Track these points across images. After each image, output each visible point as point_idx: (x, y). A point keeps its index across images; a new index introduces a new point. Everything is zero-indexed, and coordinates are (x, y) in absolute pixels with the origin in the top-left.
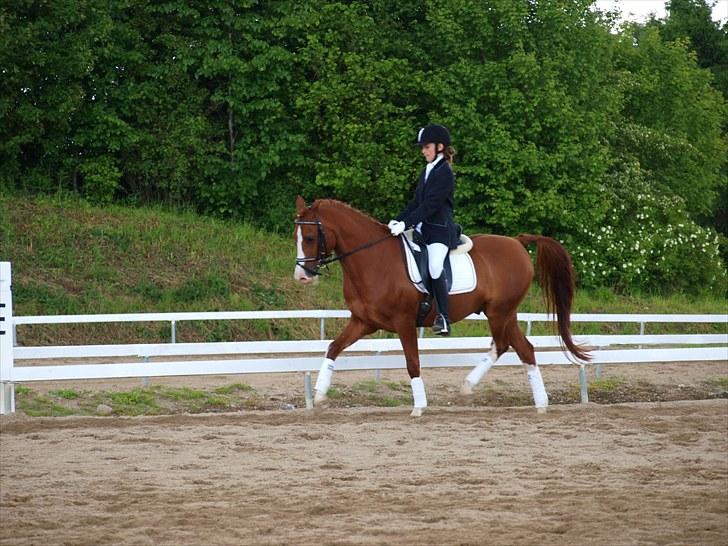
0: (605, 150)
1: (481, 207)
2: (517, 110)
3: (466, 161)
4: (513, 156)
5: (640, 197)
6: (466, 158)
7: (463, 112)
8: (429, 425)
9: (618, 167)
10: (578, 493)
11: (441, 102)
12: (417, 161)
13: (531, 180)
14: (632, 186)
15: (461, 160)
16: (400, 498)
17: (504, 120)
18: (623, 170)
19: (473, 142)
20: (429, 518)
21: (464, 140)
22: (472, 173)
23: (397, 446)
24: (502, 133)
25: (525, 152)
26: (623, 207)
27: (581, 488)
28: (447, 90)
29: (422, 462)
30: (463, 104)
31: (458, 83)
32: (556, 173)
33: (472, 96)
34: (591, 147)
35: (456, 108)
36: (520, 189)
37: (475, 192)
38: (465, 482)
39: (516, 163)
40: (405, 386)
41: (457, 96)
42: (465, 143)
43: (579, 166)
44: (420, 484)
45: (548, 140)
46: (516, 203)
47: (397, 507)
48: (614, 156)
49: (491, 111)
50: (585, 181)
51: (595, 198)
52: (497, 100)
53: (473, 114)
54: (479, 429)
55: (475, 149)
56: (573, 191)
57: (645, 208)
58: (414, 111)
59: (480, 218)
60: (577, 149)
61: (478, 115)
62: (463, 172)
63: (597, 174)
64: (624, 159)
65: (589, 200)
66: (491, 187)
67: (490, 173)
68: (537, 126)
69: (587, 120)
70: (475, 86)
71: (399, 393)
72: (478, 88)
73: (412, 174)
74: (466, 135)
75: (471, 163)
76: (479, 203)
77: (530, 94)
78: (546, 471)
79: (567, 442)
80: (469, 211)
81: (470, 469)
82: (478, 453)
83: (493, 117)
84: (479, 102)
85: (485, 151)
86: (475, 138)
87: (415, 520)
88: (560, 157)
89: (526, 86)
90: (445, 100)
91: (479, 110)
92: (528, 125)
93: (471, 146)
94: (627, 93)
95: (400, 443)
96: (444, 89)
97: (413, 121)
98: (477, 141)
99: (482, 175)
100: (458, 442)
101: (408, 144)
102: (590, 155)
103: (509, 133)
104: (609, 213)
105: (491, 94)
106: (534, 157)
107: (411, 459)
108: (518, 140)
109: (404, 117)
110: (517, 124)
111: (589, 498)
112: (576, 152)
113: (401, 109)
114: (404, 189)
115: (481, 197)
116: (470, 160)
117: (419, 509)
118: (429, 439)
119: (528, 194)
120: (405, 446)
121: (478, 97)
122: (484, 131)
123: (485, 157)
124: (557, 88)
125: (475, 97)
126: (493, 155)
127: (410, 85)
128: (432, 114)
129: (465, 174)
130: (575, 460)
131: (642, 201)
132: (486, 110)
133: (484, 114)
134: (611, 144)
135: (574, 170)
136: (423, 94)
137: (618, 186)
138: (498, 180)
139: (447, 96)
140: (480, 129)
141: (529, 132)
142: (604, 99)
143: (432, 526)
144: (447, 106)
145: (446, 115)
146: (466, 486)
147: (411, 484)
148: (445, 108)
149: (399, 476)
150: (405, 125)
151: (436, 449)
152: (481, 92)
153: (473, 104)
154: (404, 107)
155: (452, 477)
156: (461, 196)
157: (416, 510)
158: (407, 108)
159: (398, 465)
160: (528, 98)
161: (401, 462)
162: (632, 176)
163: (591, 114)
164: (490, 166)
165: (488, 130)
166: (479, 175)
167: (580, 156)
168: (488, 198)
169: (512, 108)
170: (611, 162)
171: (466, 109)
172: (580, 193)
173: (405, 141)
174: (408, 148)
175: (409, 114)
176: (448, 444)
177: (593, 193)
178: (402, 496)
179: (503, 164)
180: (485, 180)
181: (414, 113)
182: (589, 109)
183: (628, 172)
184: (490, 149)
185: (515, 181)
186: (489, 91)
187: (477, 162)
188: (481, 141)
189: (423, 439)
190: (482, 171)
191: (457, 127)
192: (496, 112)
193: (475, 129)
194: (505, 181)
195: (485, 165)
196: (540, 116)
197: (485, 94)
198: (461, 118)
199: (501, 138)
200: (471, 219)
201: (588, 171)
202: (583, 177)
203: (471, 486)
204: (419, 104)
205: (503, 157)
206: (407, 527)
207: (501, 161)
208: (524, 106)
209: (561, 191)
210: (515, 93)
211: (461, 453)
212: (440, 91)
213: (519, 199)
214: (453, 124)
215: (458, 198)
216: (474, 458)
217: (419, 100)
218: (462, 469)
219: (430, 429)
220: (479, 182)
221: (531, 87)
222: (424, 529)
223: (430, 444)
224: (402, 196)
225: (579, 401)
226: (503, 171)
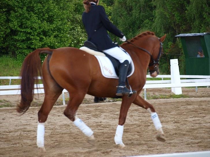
0: (69, 23)
1: (29, 42)
2: (40, 10)
3: (23, 27)
4: (39, 25)
5: (80, 38)
6: (23, 26)
7: (22, 11)
8: (13, 113)
9: (73, 29)
10: (62, 134)
11: (14, 8)
12: (7, 27)
13: (45, 33)
14: (78, 35)
15: (22, 27)
16: (4, 137)
17: (35, 13)
18: (75, 30)
19: (25, 21)
20: (13, 143)
21: (23, 20)
22: (26, 31)
23: (3, 120)
24: (35, 18)
25: (43, 24)
26: (75, 42)
27: (64, 132)
28: (16, 4)
29: (11, 125)
30: (22, 8)
31: (20, 1)
32: (54, 31)
33: (25, 6)
34: (64, 22)
35: (20, 10)
36: (41, 36)
37: (27, 37)
38: (25, 131)
39: (40, 28)
40: (5, 101)
41: (20, 6)
42: (23, 21)
43: (61, 28)
44: (10, 133)
45: (50, 20)
46: (40, 41)
47: (3, 140)
48: (72, 25)
49: (31, 10)
50: (63, 33)
51: (66, 39)
52: (33, 7)
53: (25, 12)
54: (30, 114)
55: (26, 23)
56: (59, 37)
57: (82, 42)
58: (6, 10)
59: (29, 46)
60: (60, 23)
61: (27, 12)
62: (23, 31)
63: (66, 31)
64: (75, 26)
65: (64, 40)
66: (32, 36)
67: (31, 31)
68: (47, 16)
69: (63, 14)
70: (26, 2)
71: (3, 103)
72: (27, 3)
73: (5, 32)
74: (23, 19)
75: (25, 28)
76: (28, 41)
77: (44, 5)
78: (52, 127)
79: (59, 118)
80: (25, 44)
81: (27, 127)
82: (30, 122)
83: (32, 13)
84: (27, 8)
85: (30, 24)
86: (26, 20)
87: (9, 144)
88: (54, 26)
89: (43, 3)
90: (15, 7)
91: (27, 10)
92: (44, 15)
93: (25, 22)
94: (75, 5)
95: (3, 119)
96: (15, 4)
97: (6, 14)
98: (27, 21)
99: (29, 32)
100: (23, 118)
101: (4, 21)
102: (64, 25)
103: (37, 18)
104: (71, 44)
105: (31, 5)
106: (46, 26)
107: (7, 124)
108: (41, 20)
109: (2, 13)
110: (40, 15)
111: (66, 135)
112: (60, 24)
113: (1, 10)
114: (3, 37)
115: (29, 39)
116: (25, 27)
117: (10, 140)
118: (13, 118)
119: (44, 38)
120: (5, 121)
121: (27, 6)
122: (29, 17)
123: (30, 26)
124: (53, 3)
125: (26, 6)
126: (32, 25)
127: (4, 2)
128: (12, 12)
129: (23, 32)
130: (61, 123)
131: (81, 40)
132: (30, 10)
133: (29, 11)
134: (71, 21)
135: (59, 30)
136: (8, 5)
137: (74, 35)
138: (34, 33)
139: (16, 6)
140: (28, 17)
141: (44, 17)
142: (68, 6)
143: (15, 146)
144: (16, 9)
145: (16, 12)
146: (26, 132)
147: (7, 132)
148: (16, 10)
149: (3, 130)
150: (3, 15)
151: (16, 121)
152: (28, 4)
153: (25, 8)
154: (2, 9)
155: (21, 130)
156: (22, 39)
157: (10, 141)
158: (3, 10)
159: (3, 126)
160: (43, 6)
161: (4, 125)
162: (78, 31)
163: (64, 12)
164: (31, 29)
165: (30, 17)
166: (28, 32)
167: (61, 25)
168: (31, 39)
169: (38, 10)
170: (71, 27)
171: (23, 10)
172: (61, 37)
173: (3, 21)
174: (4, 23)
175: (4, 12)
176: (19, 119)
177: (65, 37)
178: (4, 136)
179: (36, 28)
180: (30, 33)
181: (6, 11)
182: (63, 10)
183: (77, 30)
184: (31, 23)
185: (40, 34)
186: (31, 4)
187: (27, 27)
188: (28, 20)
189: (11, 118)
190: (29, 30)
191: (20, 16)
192: (33, 11)
193: (26, 17)
194: (36, 34)
195: (30, 29)
196: (47, 12)
197: (29, 5)
198: (21, 13)
199: (35, 19)
200: (25, 46)
201: (64, 30)
202: (62, 32)
203: (27, 132)
204: (7, 8)
205: (36, 26)
206: (6, 146)
207: (35, 27)
208: (42, 9)
209: (55, 37)
210: (39, 5)
211: (24, 122)
212: (14, 4)
213: (41, 40)
214: (19, 15)
215: (21, 39)
216: (28, 123)
217: (7, 7)
218: (25, 127)
219: (13, 115)
220: (28, 34)
221: (44, 3)
222: (12, 147)
223: (14, 119)
224: (2, 39)
225: (62, 104)
226: (36, 30)
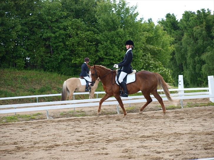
0: (141, 51)
2: (120, 43)
3: (108, 55)
4: (119, 54)
5: (150, 62)
9: (145, 55)
11: (101, 41)
12: (96, 56)
14: (149, 59)
17: (116, 45)
18: (146, 56)
19: (109, 51)
24: (116, 48)
25: (122, 52)
26: (146, 64)
28: (103, 38)
30: (106, 42)
31: (105, 37)
34: (138, 50)
35: (105, 43)
37: (110, 62)
39: (120, 55)
41: (105, 40)
43: (135, 55)
48: (143, 53)
49: (113, 43)
50: (137, 59)
51: (139, 63)
52: (115, 41)
55: (110, 52)
56: (134, 61)
57: (152, 64)
61: (110, 44)
62: (107, 58)
63: (139, 57)
64: (146, 53)
65: (138, 63)
66: (114, 61)
67: (114, 58)
72: (110, 38)
73: (95, 59)
74: (108, 49)
75: (109, 56)
77: (123, 39)
80: (109, 67)
83: (114, 44)
89: (121, 37)
91: (110, 43)
94: (146, 37)
98: (110, 50)
99: (112, 58)
101: (94, 52)
102: (138, 52)
103: (118, 48)
104: (143, 66)
105: (113, 39)
108: (120, 50)
110: (120, 46)
112: (134, 52)
114: (93, 63)
122: (112, 48)
124: (129, 37)
125: (109, 40)
126: (114, 53)
127: (94, 38)
128: (99, 44)
129: (108, 58)
131: (151, 63)
134: (143, 50)
136: (97, 40)
137: (145, 59)
138: (116, 59)
139: (103, 40)
141: (123, 47)
142: (141, 39)
144: (103, 42)
145: (103, 44)
150: (93, 47)
153: (109, 41)
154: (92, 43)
158: (93, 43)
160: (122, 40)
162: (148, 57)
163: (138, 43)
164: (114, 56)
165: (113, 47)
167: (136, 53)
169: (118, 42)
170: (143, 54)
172: (136, 61)
174: (94, 53)
175: (94, 45)
177: (139, 61)
179: (117, 56)
180: (113, 60)
184: (113, 52)
185: (120, 59)
187: (111, 55)
188: (111, 50)
190: (112, 57)
191: (105, 47)
192: (115, 43)
193: (110, 47)
194: (117, 60)
197: (112, 39)
198: (106, 45)
199: (116, 49)
201: (138, 56)
202: (136, 58)
204: (96, 42)
205: (117, 54)
207: (116, 55)
208: (121, 41)
210: (119, 39)
212: (101, 39)
215: (106, 64)
220: (111, 60)
221: (123, 37)
226: (117, 57)
